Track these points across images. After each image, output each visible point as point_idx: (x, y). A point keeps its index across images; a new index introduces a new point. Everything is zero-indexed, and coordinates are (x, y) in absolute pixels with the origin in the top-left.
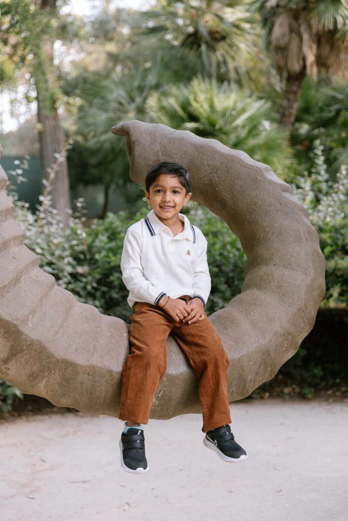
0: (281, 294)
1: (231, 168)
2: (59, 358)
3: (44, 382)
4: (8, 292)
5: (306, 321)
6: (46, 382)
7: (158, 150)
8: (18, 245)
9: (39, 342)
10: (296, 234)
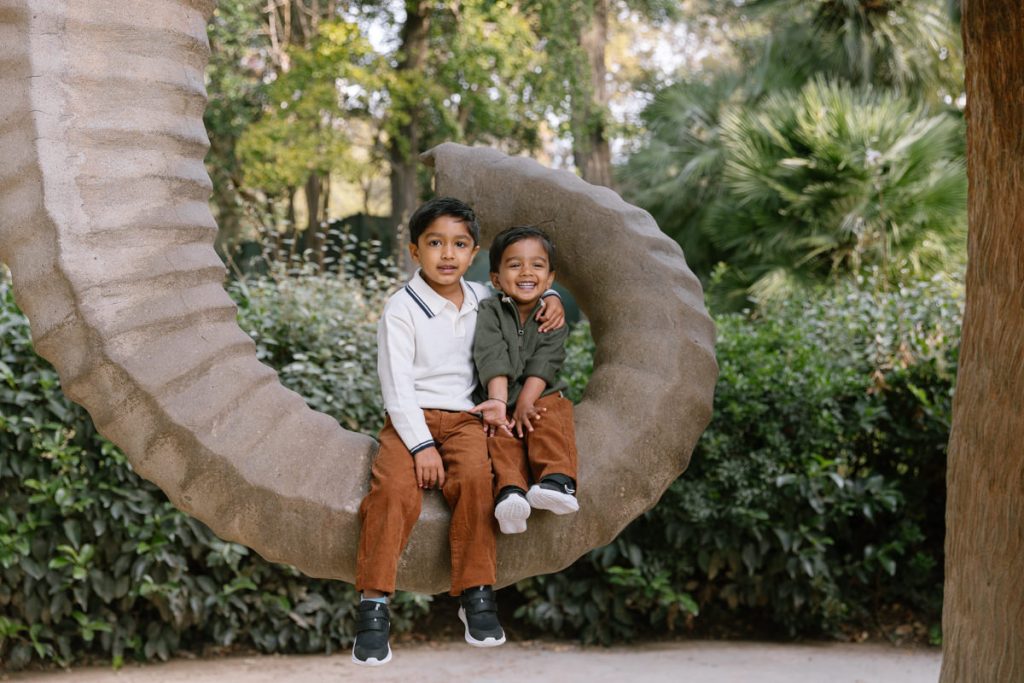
0: (620, 409)
1: (574, 213)
2: (252, 485)
3: (237, 520)
4: (187, 386)
5: (663, 453)
6: (241, 520)
7: (471, 188)
8: (215, 321)
9: (224, 459)
10: (658, 316)
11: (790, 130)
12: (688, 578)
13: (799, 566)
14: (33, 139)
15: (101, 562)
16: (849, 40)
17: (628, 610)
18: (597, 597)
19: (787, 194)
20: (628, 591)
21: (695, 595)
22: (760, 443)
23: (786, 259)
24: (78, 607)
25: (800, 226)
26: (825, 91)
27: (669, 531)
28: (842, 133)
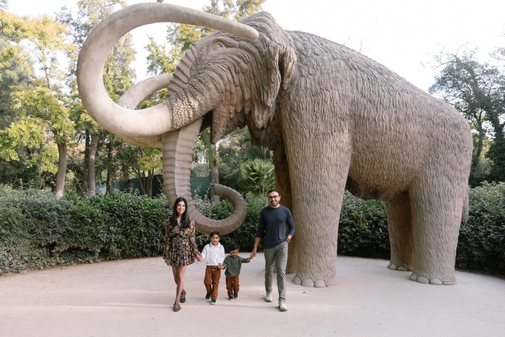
11: (252, 167)
12: (238, 242)
14: (175, 186)
15: (148, 240)
19: (252, 179)
23: (251, 190)
24: (144, 247)
25: (254, 184)
26: (258, 160)
28: (261, 168)
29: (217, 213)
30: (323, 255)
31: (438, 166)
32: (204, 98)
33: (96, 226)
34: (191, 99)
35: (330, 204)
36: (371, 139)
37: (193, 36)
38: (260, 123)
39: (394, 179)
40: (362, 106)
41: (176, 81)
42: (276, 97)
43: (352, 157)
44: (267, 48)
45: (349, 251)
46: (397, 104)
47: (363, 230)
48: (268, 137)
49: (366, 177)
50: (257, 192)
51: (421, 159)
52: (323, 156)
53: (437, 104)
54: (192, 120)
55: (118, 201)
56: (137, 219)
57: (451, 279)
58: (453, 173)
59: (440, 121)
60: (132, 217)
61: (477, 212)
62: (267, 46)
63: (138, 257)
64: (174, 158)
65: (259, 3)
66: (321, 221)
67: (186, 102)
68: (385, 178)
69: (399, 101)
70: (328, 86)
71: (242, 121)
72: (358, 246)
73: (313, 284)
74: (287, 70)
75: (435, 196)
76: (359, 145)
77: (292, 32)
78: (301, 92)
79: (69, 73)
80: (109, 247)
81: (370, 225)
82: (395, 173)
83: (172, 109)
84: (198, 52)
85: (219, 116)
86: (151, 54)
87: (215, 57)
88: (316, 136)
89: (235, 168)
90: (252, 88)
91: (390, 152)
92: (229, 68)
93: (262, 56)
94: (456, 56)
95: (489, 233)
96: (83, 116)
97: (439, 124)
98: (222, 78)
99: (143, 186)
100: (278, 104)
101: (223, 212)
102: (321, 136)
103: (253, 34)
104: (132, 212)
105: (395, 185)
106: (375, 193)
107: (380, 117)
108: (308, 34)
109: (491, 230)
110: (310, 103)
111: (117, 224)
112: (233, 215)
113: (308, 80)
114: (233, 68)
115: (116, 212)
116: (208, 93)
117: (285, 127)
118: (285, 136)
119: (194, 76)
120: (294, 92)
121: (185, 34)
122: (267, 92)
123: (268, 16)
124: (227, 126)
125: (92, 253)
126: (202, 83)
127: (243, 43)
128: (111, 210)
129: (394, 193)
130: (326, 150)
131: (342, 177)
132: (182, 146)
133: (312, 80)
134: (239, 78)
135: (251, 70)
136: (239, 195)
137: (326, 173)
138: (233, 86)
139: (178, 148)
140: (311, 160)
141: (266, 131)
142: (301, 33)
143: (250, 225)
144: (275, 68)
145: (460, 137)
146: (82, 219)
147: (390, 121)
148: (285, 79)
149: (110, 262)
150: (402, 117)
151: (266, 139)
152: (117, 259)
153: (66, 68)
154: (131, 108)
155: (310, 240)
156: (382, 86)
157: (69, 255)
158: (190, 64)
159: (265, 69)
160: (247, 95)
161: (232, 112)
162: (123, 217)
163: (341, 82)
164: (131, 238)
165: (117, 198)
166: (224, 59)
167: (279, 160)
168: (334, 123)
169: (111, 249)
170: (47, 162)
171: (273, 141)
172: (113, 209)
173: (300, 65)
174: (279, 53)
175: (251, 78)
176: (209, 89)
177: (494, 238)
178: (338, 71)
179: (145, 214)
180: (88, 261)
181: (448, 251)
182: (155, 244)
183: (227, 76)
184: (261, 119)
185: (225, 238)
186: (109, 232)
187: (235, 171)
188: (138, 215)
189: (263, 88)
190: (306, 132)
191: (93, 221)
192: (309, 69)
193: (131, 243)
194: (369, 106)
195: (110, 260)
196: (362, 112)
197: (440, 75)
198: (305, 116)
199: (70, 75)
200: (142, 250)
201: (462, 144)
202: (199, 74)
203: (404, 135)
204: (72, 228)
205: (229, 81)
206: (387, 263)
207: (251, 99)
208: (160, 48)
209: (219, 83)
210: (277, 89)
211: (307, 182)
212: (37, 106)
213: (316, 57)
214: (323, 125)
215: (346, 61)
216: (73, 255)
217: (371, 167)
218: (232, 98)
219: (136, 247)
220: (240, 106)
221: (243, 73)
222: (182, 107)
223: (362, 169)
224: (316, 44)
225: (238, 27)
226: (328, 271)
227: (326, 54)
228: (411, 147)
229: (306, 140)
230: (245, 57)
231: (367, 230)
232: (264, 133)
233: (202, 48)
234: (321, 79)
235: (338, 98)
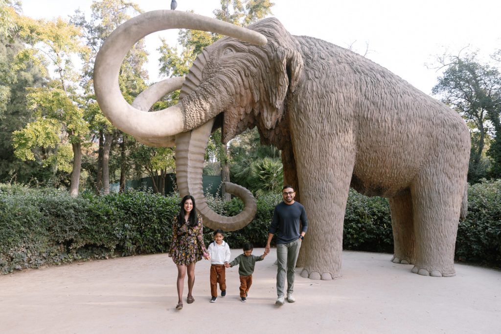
11: (262, 166)
12: (248, 238)
13: (264, 236)
14: (187, 184)
15: (161, 237)
16: (272, 148)
17: (239, 243)
18: (234, 241)
19: (262, 177)
20: (239, 240)
21: (249, 240)
22: (258, 218)
23: (261, 187)
24: (157, 244)
25: (264, 182)
26: (267, 159)
27: (245, 231)
28: (270, 166)
29: (228, 210)
30: (329, 249)
31: (438, 164)
32: (215, 100)
33: (112, 223)
34: (203, 102)
35: (336, 200)
36: (374, 139)
37: (204, 38)
38: (269, 124)
39: (397, 177)
40: (366, 107)
41: (189, 84)
42: (283, 99)
43: (356, 156)
44: (275, 53)
45: (355, 246)
46: (399, 105)
47: (368, 226)
48: (277, 137)
49: (369, 175)
50: (267, 190)
51: (422, 158)
52: (329, 155)
53: (437, 106)
54: (204, 121)
55: (132, 200)
56: (151, 217)
57: (450, 271)
58: (452, 170)
59: (440, 122)
60: (146, 214)
61: (475, 207)
62: (275, 50)
63: (152, 253)
64: (186, 158)
65: (268, 7)
66: (327, 216)
67: (198, 105)
68: (388, 175)
69: (400, 103)
70: (334, 88)
71: (252, 122)
72: (364, 241)
73: (320, 277)
74: (294, 73)
75: (435, 193)
76: (363, 145)
77: (300, 37)
78: (308, 95)
79: (82, 75)
80: (124, 243)
81: (375, 220)
82: (398, 171)
83: (185, 111)
84: (210, 57)
85: (229, 117)
86: (163, 56)
87: (226, 61)
88: (322, 136)
89: (245, 167)
90: (261, 91)
91: (392, 151)
92: (239, 72)
93: (271, 60)
94: (458, 58)
95: (487, 228)
96: (97, 116)
97: (438, 125)
98: (232, 82)
99: (156, 184)
100: (286, 105)
101: (234, 209)
102: (327, 136)
103: (261, 40)
104: (146, 210)
105: (397, 182)
106: (378, 190)
107: (383, 118)
108: (314, 38)
109: (489, 225)
110: (317, 105)
111: (131, 221)
112: (244, 212)
113: (314, 83)
114: (243, 72)
115: (131, 210)
116: (219, 96)
117: (292, 128)
118: (293, 136)
119: (206, 80)
120: (301, 95)
121: (196, 37)
122: (276, 95)
123: (275, 21)
124: (238, 127)
125: (108, 250)
126: (213, 86)
127: (252, 48)
128: (125, 208)
129: (396, 189)
130: (332, 149)
131: (347, 175)
132: (195, 146)
133: (318, 83)
134: (249, 81)
135: (260, 73)
136: (249, 192)
137: (332, 172)
138: (243, 89)
139: (191, 148)
140: (317, 159)
141: (275, 131)
142: (308, 37)
143: (260, 221)
144: (283, 72)
145: (459, 137)
146: (98, 216)
147: (392, 122)
148: (292, 82)
149: (125, 258)
150: (403, 118)
151: (275, 139)
152: (131, 255)
153: (80, 70)
154: (145, 110)
155: (316, 235)
156: (384, 89)
157: (86, 252)
158: (202, 67)
159: (273, 73)
160: (256, 97)
161: (242, 113)
162: (137, 215)
163: (346, 85)
164: (145, 235)
165: (131, 197)
166: (234, 63)
167: (287, 159)
168: (339, 124)
169: (126, 245)
170: (62, 161)
171: (282, 141)
172: (127, 207)
173: (307, 68)
174: (287, 58)
175: (260, 81)
176: (220, 92)
177: (492, 232)
178: (343, 75)
179: (159, 211)
180: (104, 257)
181: (447, 245)
182: (169, 240)
183: (237, 80)
184: (270, 120)
185: (236, 235)
186: (125, 229)
187: (245, 170)
188: (152, 213)
189: (272, 91)
190: (313, 132)
191: (109, 218)
192: (315, 73)
193: (145, 240)
194: (372, 107)
195: (125, 256)
196: (366, 113)
197: (442, 76)
198: (312, 116)
199: (83, 77)
200: (156, 246)
201: (460, 143)
202: (211, 77)
203: (405, 135)
204: (88, 225)
205: (239, 84)
206: (390, 257)
207: (260, 101)
208: (172, 50)
209: (229, 86)
210: (284, 92)
211: (313, 180)
212: (53, 108)
213: (322, 61)
214: (329, 126)
215: (351, 64)
216: (90, 251)
217: (374, 166)
218: (242, 100)
219: (150, 244)
220: (250, 108)
221: (253, 77)
222: (194, 109)
223: (366, 168)
224: (322, 49)
225: (247, 33)
226: (334, 264)
227: (331, 58)
228: (412, 146)
229: (313, 140)
230: (255, 61)
231: (372, 226)
232: (272, 134)
233: (213, 53)
234: (327, 82)
235: (342, 100)
